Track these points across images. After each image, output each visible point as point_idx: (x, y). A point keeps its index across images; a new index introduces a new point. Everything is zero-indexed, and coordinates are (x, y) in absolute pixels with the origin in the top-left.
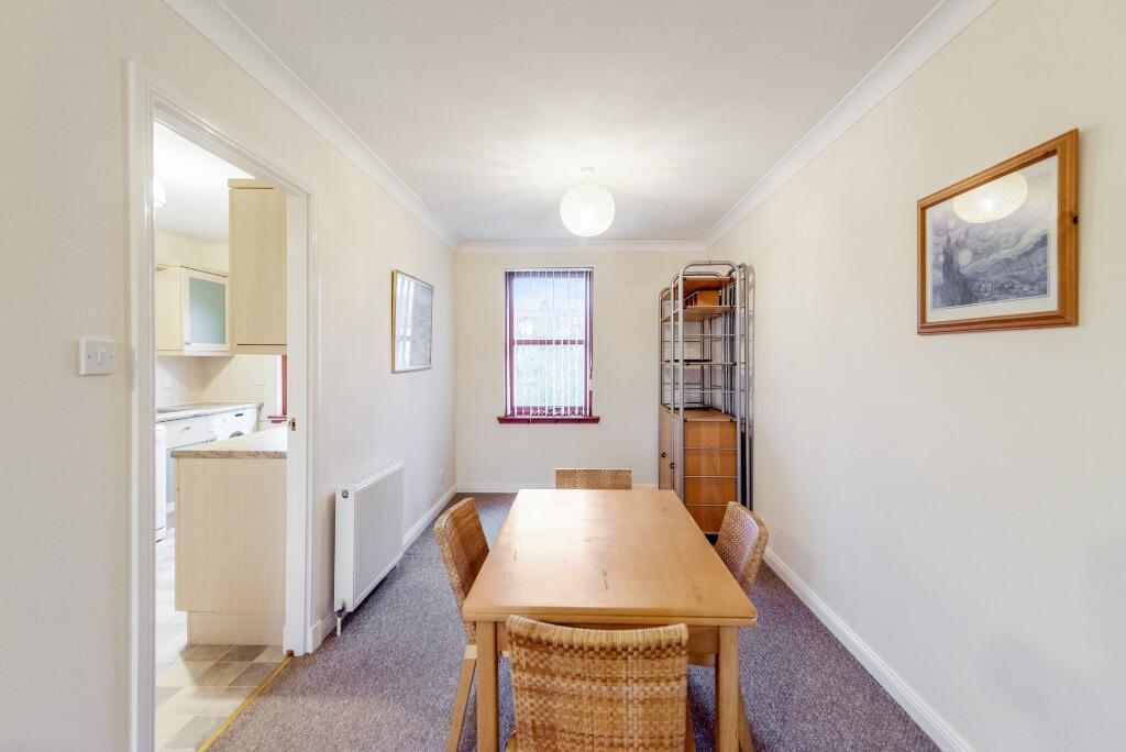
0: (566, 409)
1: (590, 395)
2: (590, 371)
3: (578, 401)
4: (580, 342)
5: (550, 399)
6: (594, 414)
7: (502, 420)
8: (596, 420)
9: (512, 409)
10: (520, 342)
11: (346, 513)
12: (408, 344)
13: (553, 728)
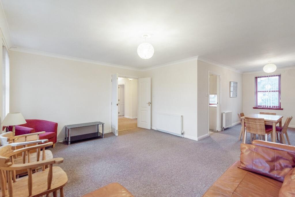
0: (272, 106)
1: (280, 104)
2: (280, 98)
3: (277, 104)
4: (277, 91)
5: (268, 104)
6: (281, 108)
7: (254, 108)
8: (282, 109)
9: (257, 106)
10: (259, 92)
11: (224, 115)
12: (232, 93)
13: (250, 127)
